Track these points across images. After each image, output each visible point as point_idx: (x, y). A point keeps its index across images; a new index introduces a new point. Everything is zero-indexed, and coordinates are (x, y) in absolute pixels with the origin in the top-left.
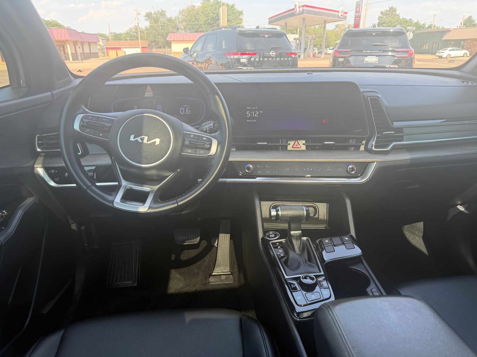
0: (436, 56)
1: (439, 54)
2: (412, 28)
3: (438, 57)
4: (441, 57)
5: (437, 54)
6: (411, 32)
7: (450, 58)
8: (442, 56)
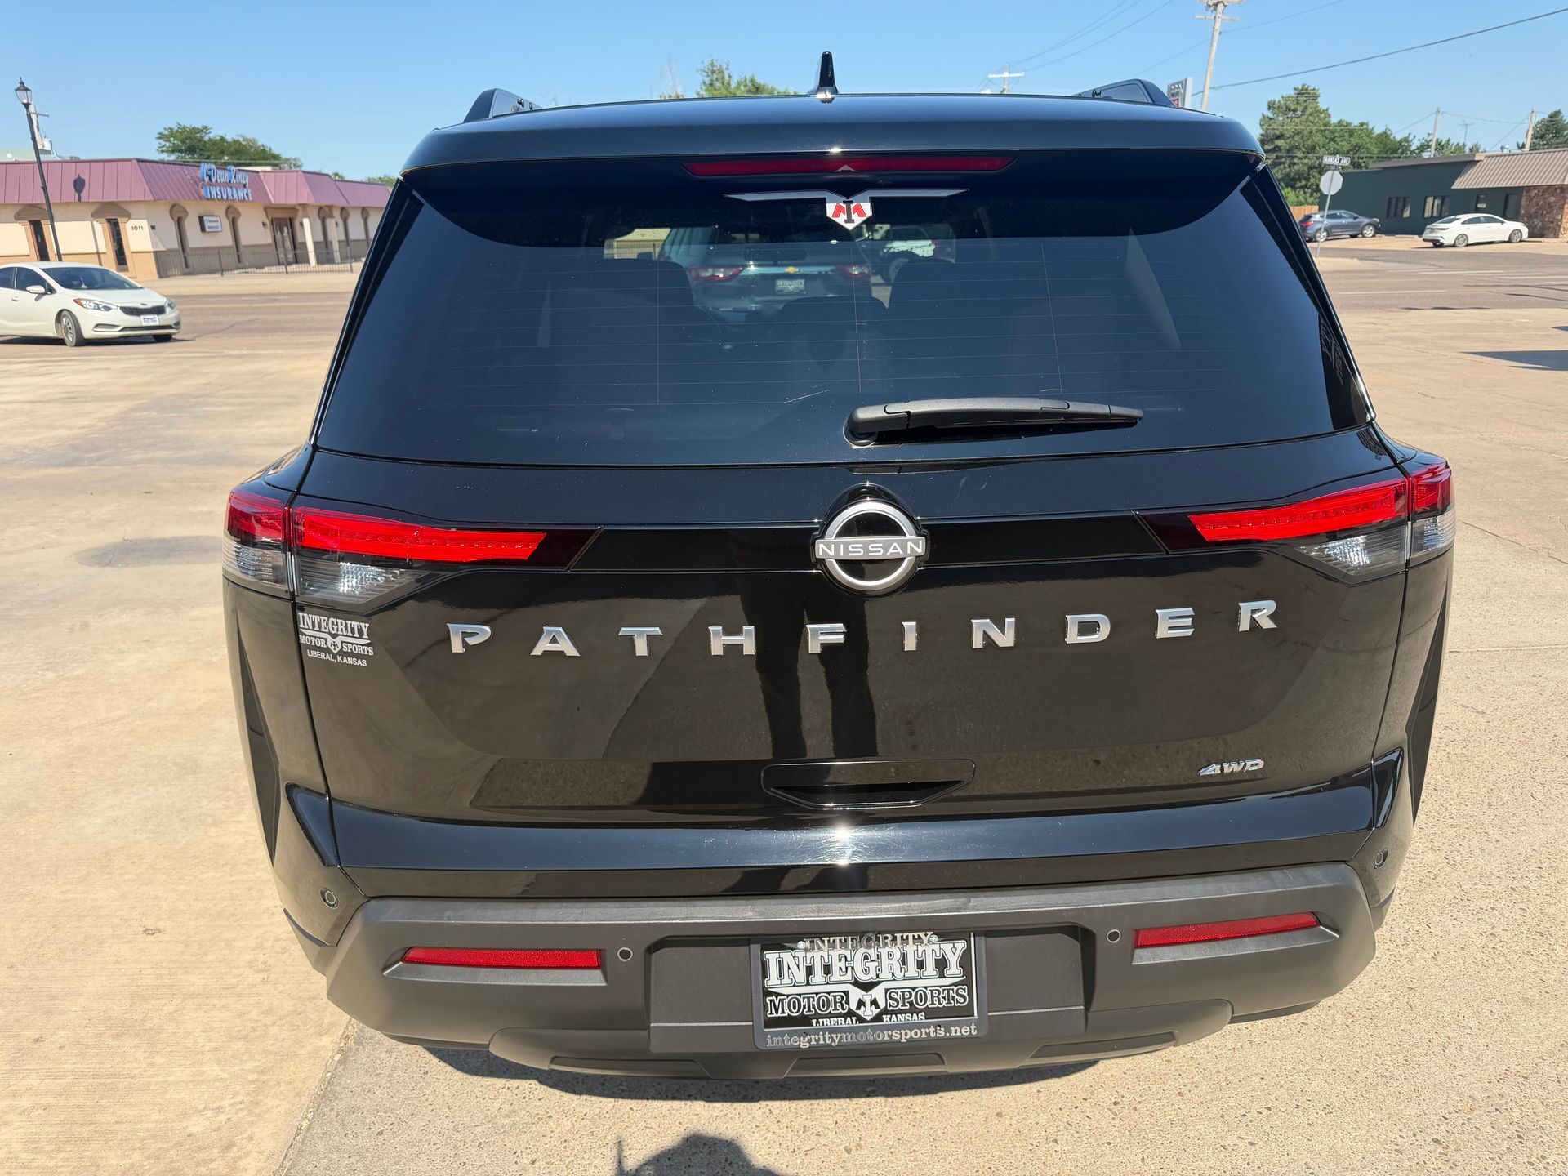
0: (1424, 240)
1: (1431, 235)
2: (1340, 160)
3: (1431, 244)
4: (1437, 244)
5: (1427, 235)
6: (1337, 174)
7: (1468, 245)
8: (1442, 241)
